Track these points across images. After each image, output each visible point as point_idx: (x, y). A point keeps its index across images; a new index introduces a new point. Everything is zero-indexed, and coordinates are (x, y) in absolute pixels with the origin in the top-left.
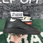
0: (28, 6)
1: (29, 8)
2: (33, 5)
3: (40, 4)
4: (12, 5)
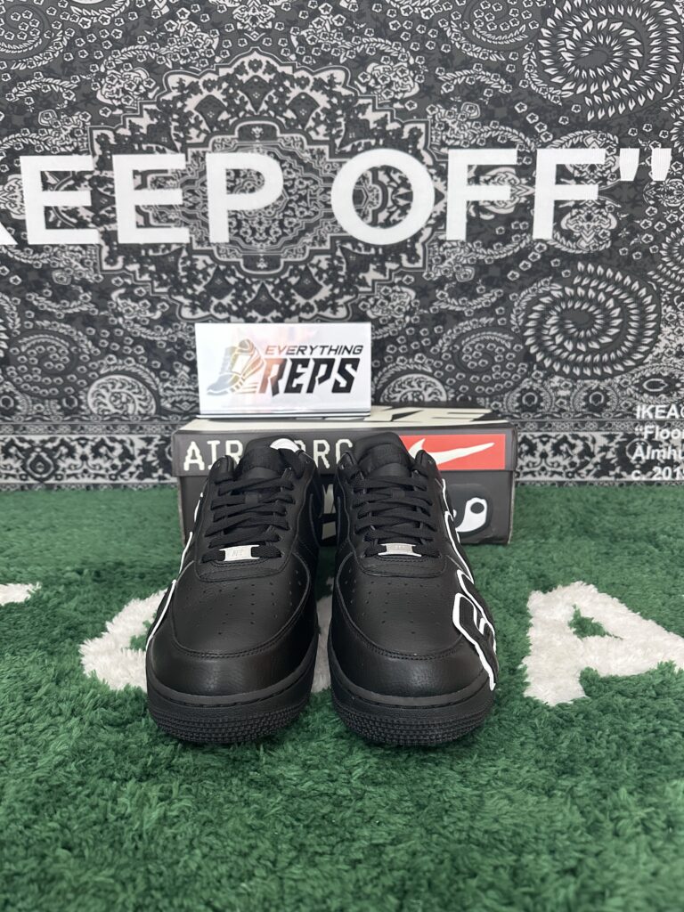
0: (440, 283)
1: (445, 302)
2: (505, 265)
3: (586, 243)
4: (230, 268)
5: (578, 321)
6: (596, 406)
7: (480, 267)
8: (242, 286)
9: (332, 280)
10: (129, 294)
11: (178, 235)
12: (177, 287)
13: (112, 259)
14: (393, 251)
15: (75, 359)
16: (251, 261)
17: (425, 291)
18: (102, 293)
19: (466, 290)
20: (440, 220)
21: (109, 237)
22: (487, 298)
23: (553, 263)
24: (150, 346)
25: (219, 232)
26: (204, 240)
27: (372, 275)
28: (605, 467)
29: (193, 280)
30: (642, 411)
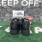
5: (37, 11)
6: (38, 17)
7: (31, 8)
10: (8, 9)
12: (11, 8)
15: (5, 13)
16: (16, 7)
17: (27, 9)
18: (7, 9)
19: (30, 9)
20: (28, 5)
21: (7, 5)
22: (31, 10)
23: (35, 8)
24: (10, 12)
26: (13, 6)
27: (24, 8)
28: (38, 21)
29: (12, 8)
30: (41, 17)
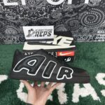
0: (66, 12)
1: (67, 15)
3: (94, 4)
4: (27, 10)
5: (90, 18)
6: (91, 31)
7: (74, 9)
8: (29, 13)
9: (46, 11)
10: (9, 15)
11: (16, 4)
12: (17, 13)
13: (4, 8)
14: (58, 6)
16: (31, 8)
17: (63, 13)
19: (71, 13)
22: (75, 14)
23: (88, 8)
25: (24, 3)
26: (21, 5)
27: (54, 10)
29: (20, 12)
